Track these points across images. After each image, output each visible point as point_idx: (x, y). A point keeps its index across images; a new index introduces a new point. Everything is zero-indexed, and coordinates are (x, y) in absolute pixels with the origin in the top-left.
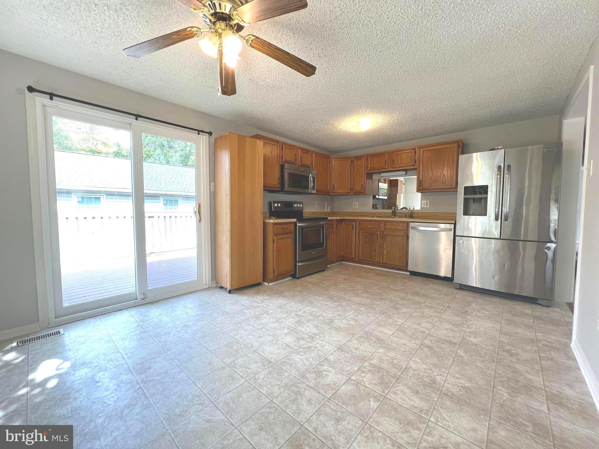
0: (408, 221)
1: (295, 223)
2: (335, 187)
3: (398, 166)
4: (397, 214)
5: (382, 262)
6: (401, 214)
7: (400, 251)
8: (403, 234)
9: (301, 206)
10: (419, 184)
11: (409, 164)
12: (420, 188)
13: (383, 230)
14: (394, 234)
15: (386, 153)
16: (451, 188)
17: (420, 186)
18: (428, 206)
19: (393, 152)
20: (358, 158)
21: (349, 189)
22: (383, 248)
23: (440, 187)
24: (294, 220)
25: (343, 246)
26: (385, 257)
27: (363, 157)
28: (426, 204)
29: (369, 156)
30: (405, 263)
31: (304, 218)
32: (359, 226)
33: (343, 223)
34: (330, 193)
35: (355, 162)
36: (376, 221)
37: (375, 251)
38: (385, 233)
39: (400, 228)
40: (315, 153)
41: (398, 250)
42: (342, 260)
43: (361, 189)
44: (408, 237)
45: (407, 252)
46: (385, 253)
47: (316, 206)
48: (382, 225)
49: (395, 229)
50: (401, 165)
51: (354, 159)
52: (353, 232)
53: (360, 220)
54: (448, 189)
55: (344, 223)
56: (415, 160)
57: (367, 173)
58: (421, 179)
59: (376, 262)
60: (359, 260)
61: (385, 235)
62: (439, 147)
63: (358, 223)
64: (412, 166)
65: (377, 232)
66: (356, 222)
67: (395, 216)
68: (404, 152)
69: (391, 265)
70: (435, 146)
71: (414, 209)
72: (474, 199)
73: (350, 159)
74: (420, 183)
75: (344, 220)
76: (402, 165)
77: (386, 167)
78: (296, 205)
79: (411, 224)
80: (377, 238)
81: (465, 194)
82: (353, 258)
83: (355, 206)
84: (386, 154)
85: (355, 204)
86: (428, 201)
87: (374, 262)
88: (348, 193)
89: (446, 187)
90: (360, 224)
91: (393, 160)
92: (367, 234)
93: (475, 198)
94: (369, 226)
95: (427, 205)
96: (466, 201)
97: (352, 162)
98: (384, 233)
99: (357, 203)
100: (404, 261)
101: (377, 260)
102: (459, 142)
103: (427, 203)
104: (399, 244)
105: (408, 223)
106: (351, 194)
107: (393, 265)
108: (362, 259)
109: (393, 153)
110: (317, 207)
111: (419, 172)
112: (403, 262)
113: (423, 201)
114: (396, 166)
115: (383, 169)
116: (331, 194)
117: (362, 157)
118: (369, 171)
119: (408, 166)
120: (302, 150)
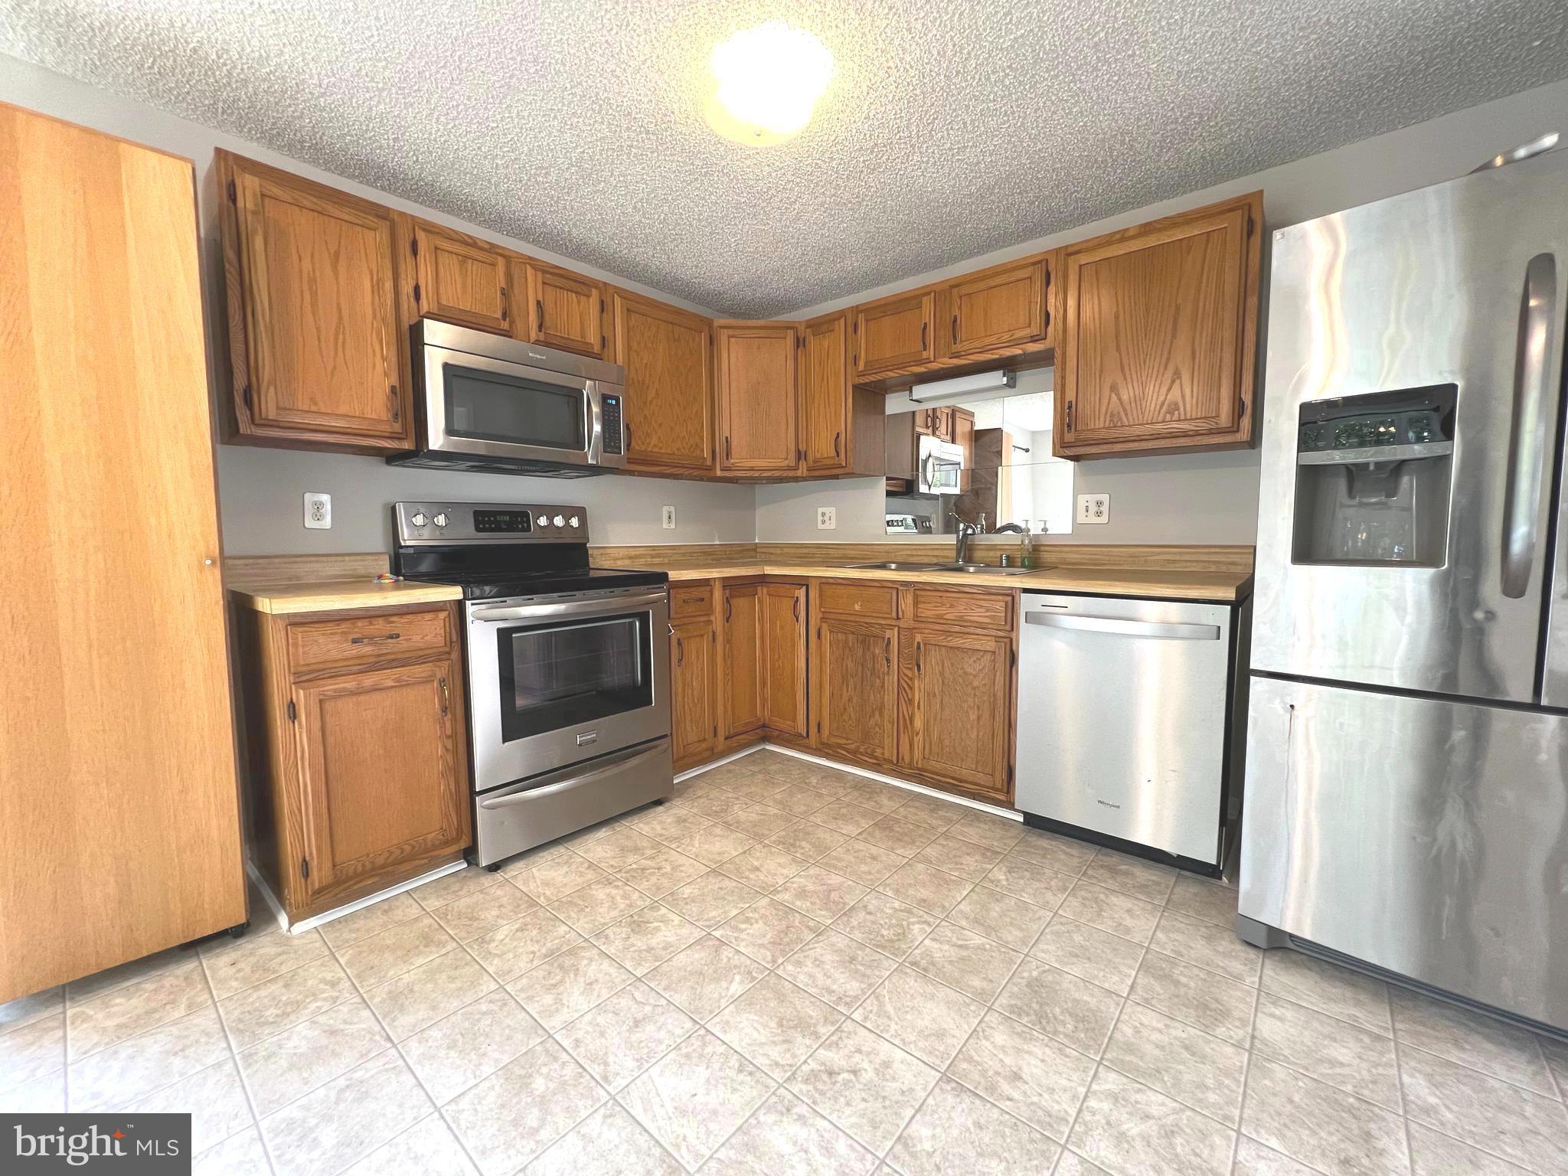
0: (1012, 588)
1: (460, 605)
2: (734, 443)
3: (977, 344)
4: (978, 554)
5: (907, 760)
6: (992, 554)
7: (979, 718)
8: (991, 645)
9: (575, 522)
10: (1062, 419)
11: (1019, 334)
12: (1069, 437)
13: (912, 624)
14: (958, 642)
15: (928, 294)
16: (1210, 432)
17: (1069, 426)
18: (1104, 519)
19: (952, 287)
20: (820, 326)
21: (792, 455)
22: (911, 701)
23: (1158, 426)
24: (454, 593)
25: (764, 684)
26: (918, 740)
27: (839, 319)
28: (1093, 508)
29: (862, 311)
30: (1000, 776)
31: (593, 574)
32: (821, 607)
33: (762, 591)
34: (712, 468)
35: (813, 343)
36: (881, 584)
37: (881, 715)
38: (918, 638)
39: (978, 615)
40: (621, 297)
41: (973, 717)
42: (765, 739)
43: (833, 453)
44: (1013, 659)
45: (1010, 726)
46: (918, 723)
47: (665, 526)
48: (907, 603)
49: (961, 619)
50: (987, 341)
51: (808, 331)
52: (797, 627)
53: (825, 582)
54: (1197, 434)
55: (765, 590)
56: (1048, 315)
57: (854, 386)
58: (1070, 395)
59: (885, 759)
60: (823, 743)
61: (919, 648)
62: (1152, 241)
63: (814, 594)
64: (1034, 339)
65: (888, 634)
66: (807, 586)
67: (969, 560)
68: (998, 280)
69: (944, 776)
70: (1133, 237)
71: (1045, 530)
72: (1353, 473)
73: (790, 333)
74: (1069, 414)
75: (763, 579)
76: (993, 339)
77: (925, 354)
78: (543, 521)
79: (1028, 604)
80: (888, 660)
81: (1305, 443)
82: (801, 735)
83: (824, 522)
84: (925, 299)
85: (823, 514)
86: (1105, 498)
87: (876, 758)
88: (789, 468)
89: (1185, 426)
90: (821, 596)
91: (955, 321)
92: (851, 637)
93: (1367, 464)
94: (857, 607)
95: (1099, 514)
96: (1309, 479)
97: (800, 343)
98: (913, 638)
99: (831, 511)
100: (999, 767)
101: (889, 752)
102: (1250, 206)
103: (1099, 504)
104: (974, 688)
105: (1010, 598)
106: (799, 473)
107: (953, 778)
108: (833, 740)
109: (955, 291)
110: (673, 526)
111: (1064, 369)
112: (994, 769)
113: (1082, 499)
114: (966, 346)
115: (919, 362)
116: (719, 473)
117: (835, 320)
118: (861, 375)
119: (1016, 343)
120: (544, 272)
